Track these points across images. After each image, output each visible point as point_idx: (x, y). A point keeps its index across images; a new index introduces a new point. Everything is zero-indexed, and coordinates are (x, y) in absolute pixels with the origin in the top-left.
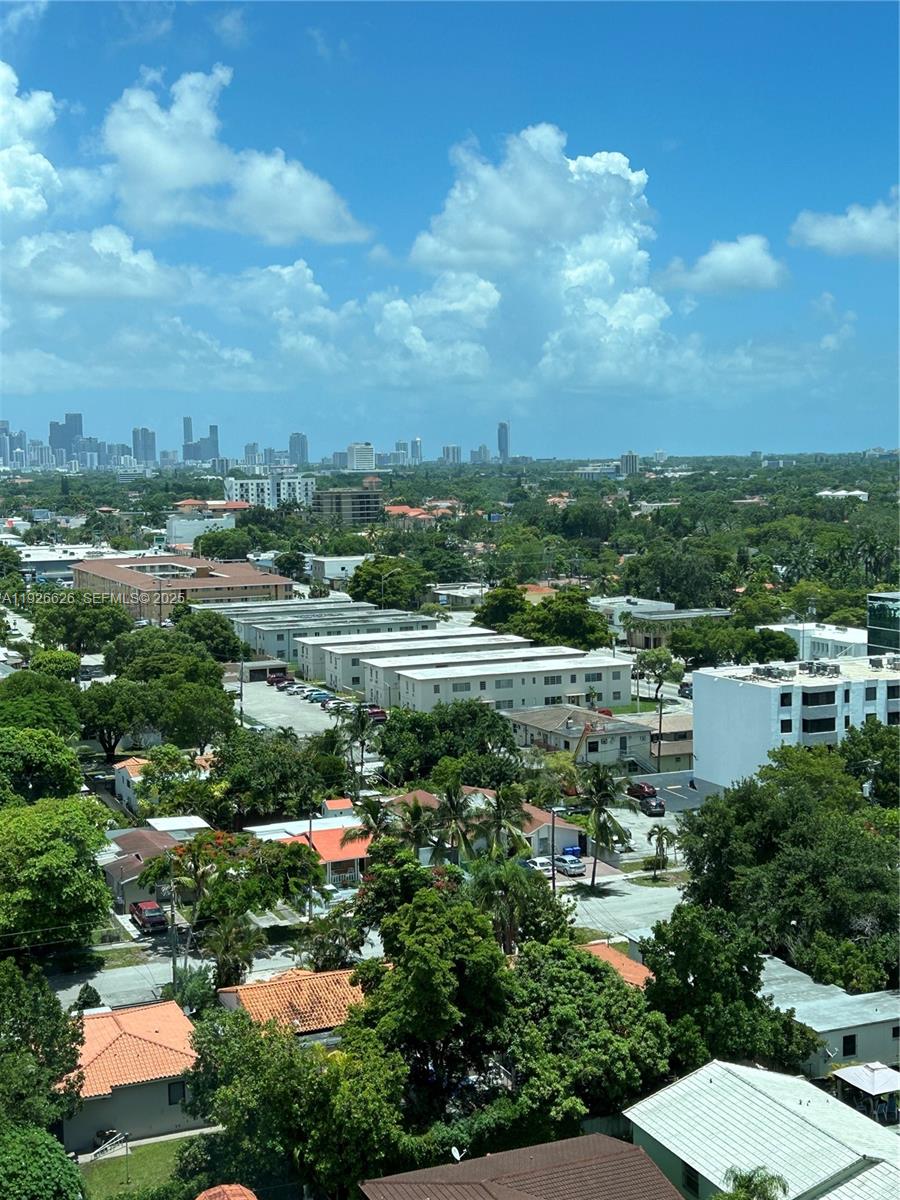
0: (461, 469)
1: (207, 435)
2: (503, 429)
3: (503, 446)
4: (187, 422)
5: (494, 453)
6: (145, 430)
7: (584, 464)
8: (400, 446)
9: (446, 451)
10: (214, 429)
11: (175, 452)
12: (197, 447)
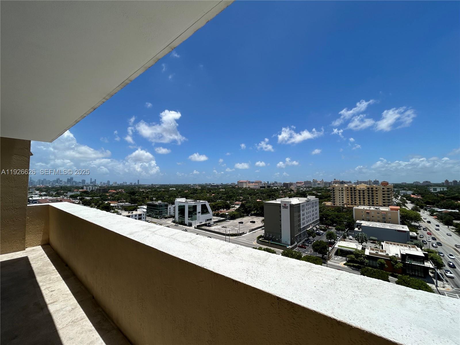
0: (132, 186)
1: (94, 181)
2: (138, 181)
3: (138, 183)
4: (91, 179)
5: (137, 183)
6: (84, 180)
7: (146, 185)
8: (124, 182)
9: (130, 183)
10: (95, 180)
11: (89, 183)
12: (92, 182)
